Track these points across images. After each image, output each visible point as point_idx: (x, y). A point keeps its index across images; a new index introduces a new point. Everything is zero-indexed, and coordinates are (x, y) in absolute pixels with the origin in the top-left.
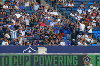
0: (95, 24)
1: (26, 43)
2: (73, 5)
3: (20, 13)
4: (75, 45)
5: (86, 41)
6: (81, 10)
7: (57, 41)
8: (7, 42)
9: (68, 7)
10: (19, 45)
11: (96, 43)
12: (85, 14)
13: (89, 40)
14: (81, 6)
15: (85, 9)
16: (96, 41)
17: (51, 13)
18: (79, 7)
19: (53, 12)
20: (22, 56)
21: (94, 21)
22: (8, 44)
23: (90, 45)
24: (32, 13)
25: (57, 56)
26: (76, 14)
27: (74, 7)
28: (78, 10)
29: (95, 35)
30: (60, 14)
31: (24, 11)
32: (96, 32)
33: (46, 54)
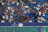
0: (46, 12)
1: (13, 21)
2: (35, 3)
3: (10, 7)
4: (36, 22)
5: (42, 20)
6: (39, 5)
7: (28, 20)
8: (4, 21)
9: (33, 4)
10: (10, 22)
11: (47, 21)
12: (41, 7)
13: (43, 20)
14: (39, 3)
15: (41, 5)
16: (46, 20)
17: (25, 7)
18: (38, 4)
19: (26, 6)
20: (11, 28)
21: (45, 10)
22: (4, 22)
23: (44, 22)
24: (16, 7)
25: (28, 28)
26: (37, 7)
27: (36, 4)
28: (38, 5)
29: (46, 17)
30: (29, 7)
31: (12, 6)
32: (47, 16)
33: (23, 26)
